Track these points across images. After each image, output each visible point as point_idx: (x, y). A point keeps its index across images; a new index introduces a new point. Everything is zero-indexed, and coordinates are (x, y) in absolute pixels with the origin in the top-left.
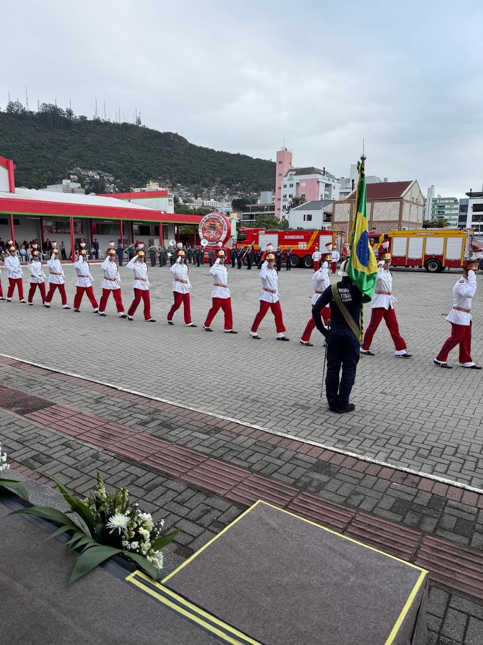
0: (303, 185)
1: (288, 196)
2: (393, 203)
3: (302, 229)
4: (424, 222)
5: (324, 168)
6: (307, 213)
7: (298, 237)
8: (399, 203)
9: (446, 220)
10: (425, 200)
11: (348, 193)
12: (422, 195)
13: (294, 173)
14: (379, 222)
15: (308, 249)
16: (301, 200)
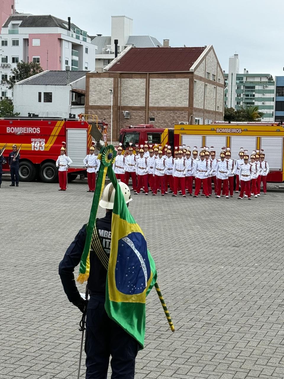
0: (36, 42)
1: (10, 61)
2: (179, 80)
3: (37, 116)
4: (226, 110)
5: (69, 19)
6: (44, 89)
7: (30, 130)
8: (187, 80)
9: (257, 108)
10: (226, 77)
11: (109, 61)
12: (221, 70)
13: (20, 22)
14: (160, 109)
15: (48, 149)
16: (33, 67)
